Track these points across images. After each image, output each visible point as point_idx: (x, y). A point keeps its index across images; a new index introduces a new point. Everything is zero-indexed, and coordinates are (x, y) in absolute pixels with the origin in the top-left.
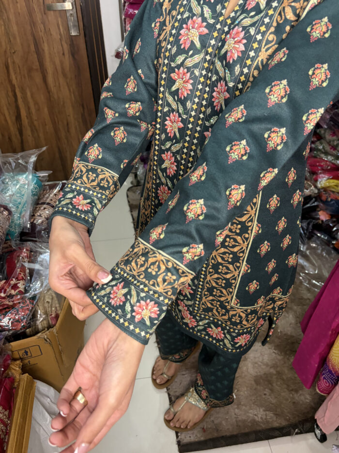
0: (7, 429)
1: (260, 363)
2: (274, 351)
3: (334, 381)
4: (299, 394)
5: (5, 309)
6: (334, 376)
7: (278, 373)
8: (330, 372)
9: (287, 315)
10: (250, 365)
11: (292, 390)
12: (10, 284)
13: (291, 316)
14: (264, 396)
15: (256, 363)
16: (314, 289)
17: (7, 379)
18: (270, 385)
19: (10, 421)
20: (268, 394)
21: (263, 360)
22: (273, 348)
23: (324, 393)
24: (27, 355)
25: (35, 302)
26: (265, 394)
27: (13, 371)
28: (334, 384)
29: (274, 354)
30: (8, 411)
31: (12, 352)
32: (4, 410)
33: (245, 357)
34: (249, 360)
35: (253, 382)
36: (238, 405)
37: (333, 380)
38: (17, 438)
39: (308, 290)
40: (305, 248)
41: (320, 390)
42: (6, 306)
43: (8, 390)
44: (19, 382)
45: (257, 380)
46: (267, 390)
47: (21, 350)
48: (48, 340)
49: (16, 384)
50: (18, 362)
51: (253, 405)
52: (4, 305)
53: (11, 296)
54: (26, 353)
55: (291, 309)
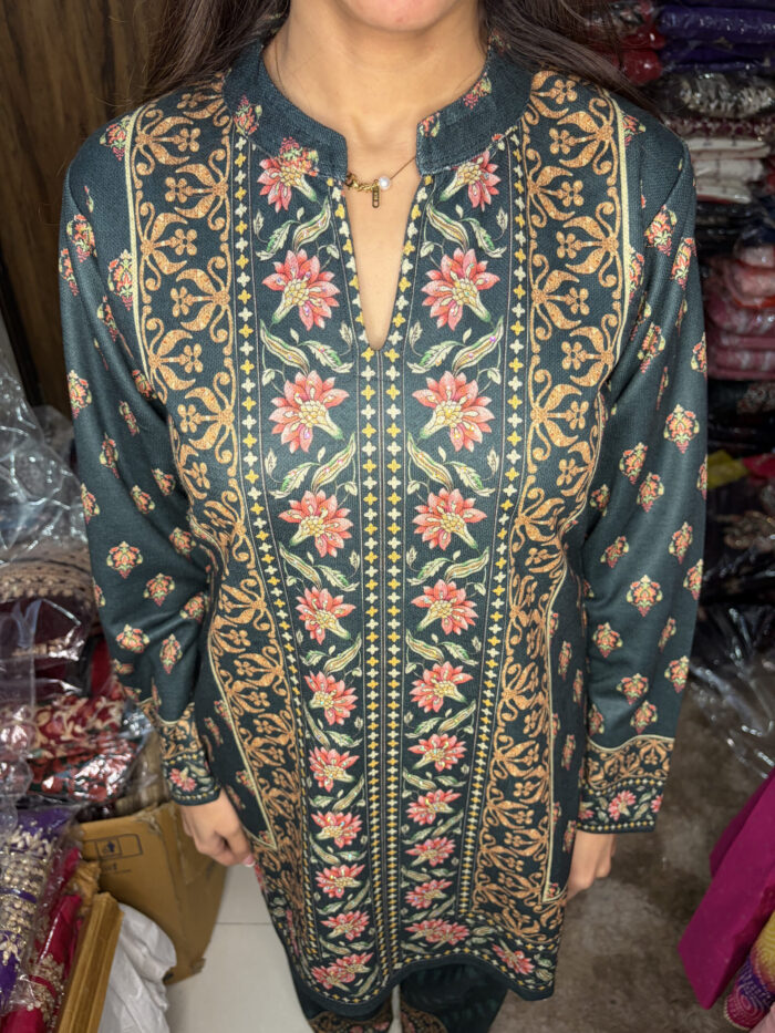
0: (56, 1004)
1: (609, 929)
2: (647, 905)
3: (764, 1001)
4: (689, 1014)
5: (80, 755)
6: (763, 991)
7: (650, 958)
8: (755, 979)
9: (687, 825)
10: (587, 929)
11: (676, 1001)
12: (94, 709)
13: (697, 828)
14: (609, 1006)
15: (602, 927)
16: (758, 771)
17: (68, 898)
18: (627, 984)
19: (65, 985)
20: (619, 1001)
21: (619, 922)
22: (646, 898)
23: (741, 1024)
24: (112, 850)
25: (138, 749)
26: (613, 1002)
27: (82, 883)
28: (762, 1008)
29: (645, 912)
30: (63, 965)
31: (84, 842)
32: (55, 963)
33: (579, 910)
34: (586, 917)
35: (590, 972)
36: (549, 1017)
37: (761, 999)
38: (75, 1025)
39: (746, 772)
40: (749, 671)
41: (731, 1015)
42: (81, 751)
43: (68, 921)
44: (91, 906)
45: (601, 968)
46: (618, 992)
47: (101, 840)
48: (156, 827)
49: (84, 910)
50: (93, 865)
51: (581, 1022)
52: (79, 748)
53: (94, 732)
54: (111, 847)
55: (699, 811)
